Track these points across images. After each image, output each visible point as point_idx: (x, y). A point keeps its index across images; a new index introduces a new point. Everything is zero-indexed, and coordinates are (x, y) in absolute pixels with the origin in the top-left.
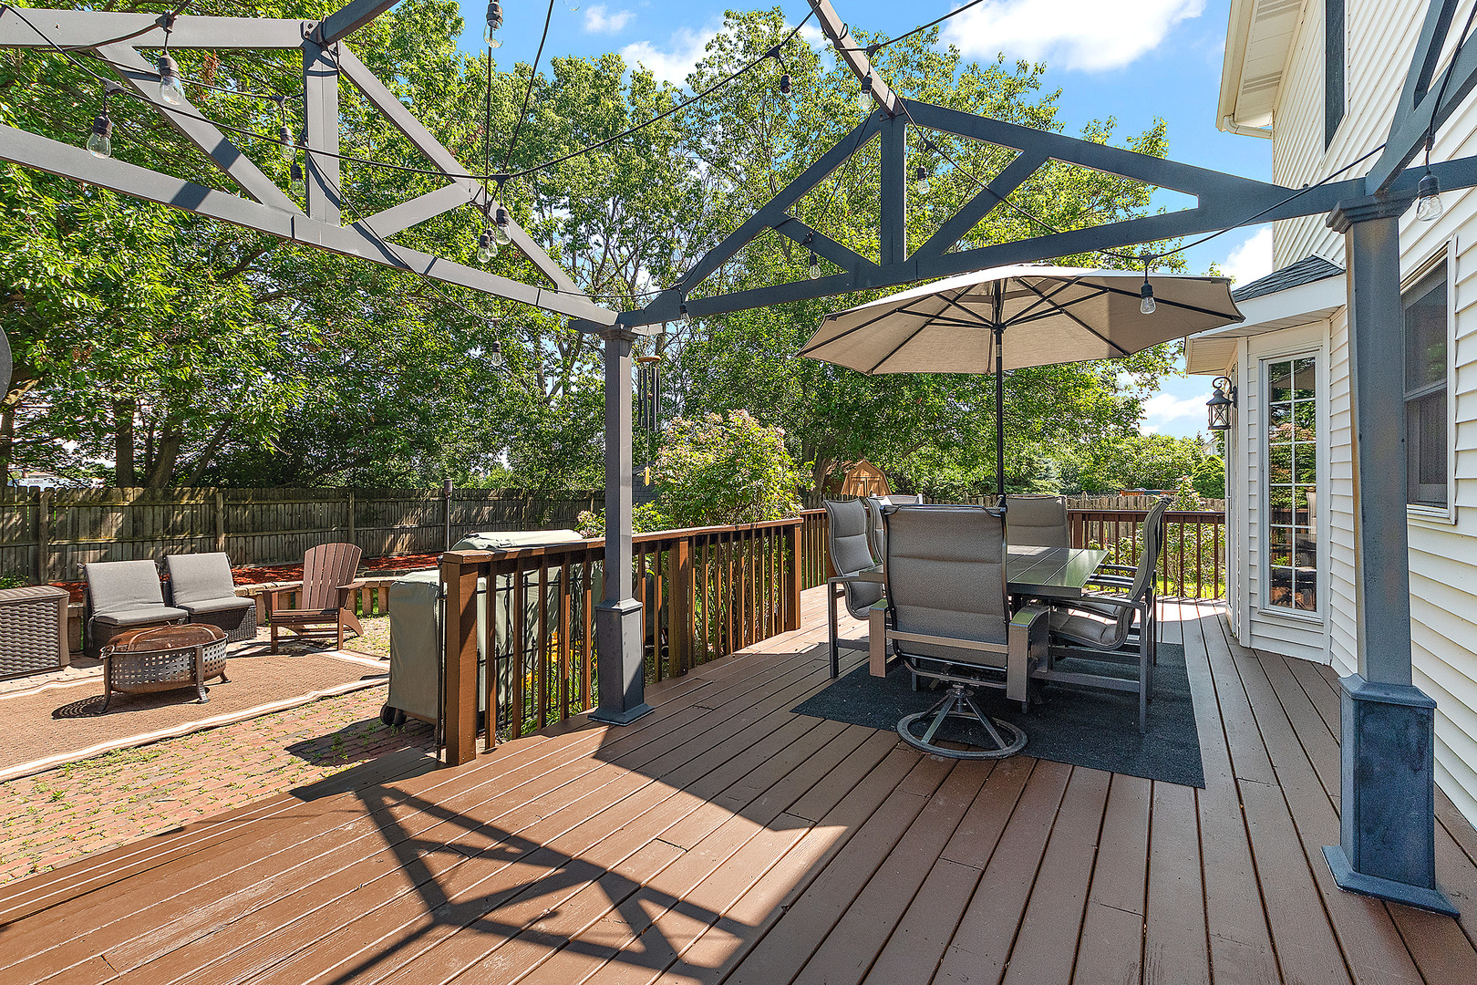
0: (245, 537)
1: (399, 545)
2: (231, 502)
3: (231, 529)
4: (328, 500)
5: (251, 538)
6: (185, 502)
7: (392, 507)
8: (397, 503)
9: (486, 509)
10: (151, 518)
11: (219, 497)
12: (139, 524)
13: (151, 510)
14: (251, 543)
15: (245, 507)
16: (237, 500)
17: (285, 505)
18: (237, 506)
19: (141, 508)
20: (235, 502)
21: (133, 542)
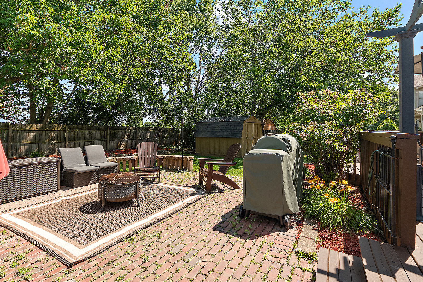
0: (74, 142)
1: (122, 146)
2: (70, 130)
3: (70, 140)
4: (101, 130)
5: (76, 143)
6: (56, 129)
7: (121, 133)
8: (122, 131)
9: (148, 134)
10: (45, 135)
11: (67, 128)
12: (41, 137)
13: (45, 132)
14: (76, 144)
15: (75, 131)
16: (72, 129)
17: (87, 131)
18: (72, 131)
19: (42, 131)
20: (71, 130)
21: (39, 143)
